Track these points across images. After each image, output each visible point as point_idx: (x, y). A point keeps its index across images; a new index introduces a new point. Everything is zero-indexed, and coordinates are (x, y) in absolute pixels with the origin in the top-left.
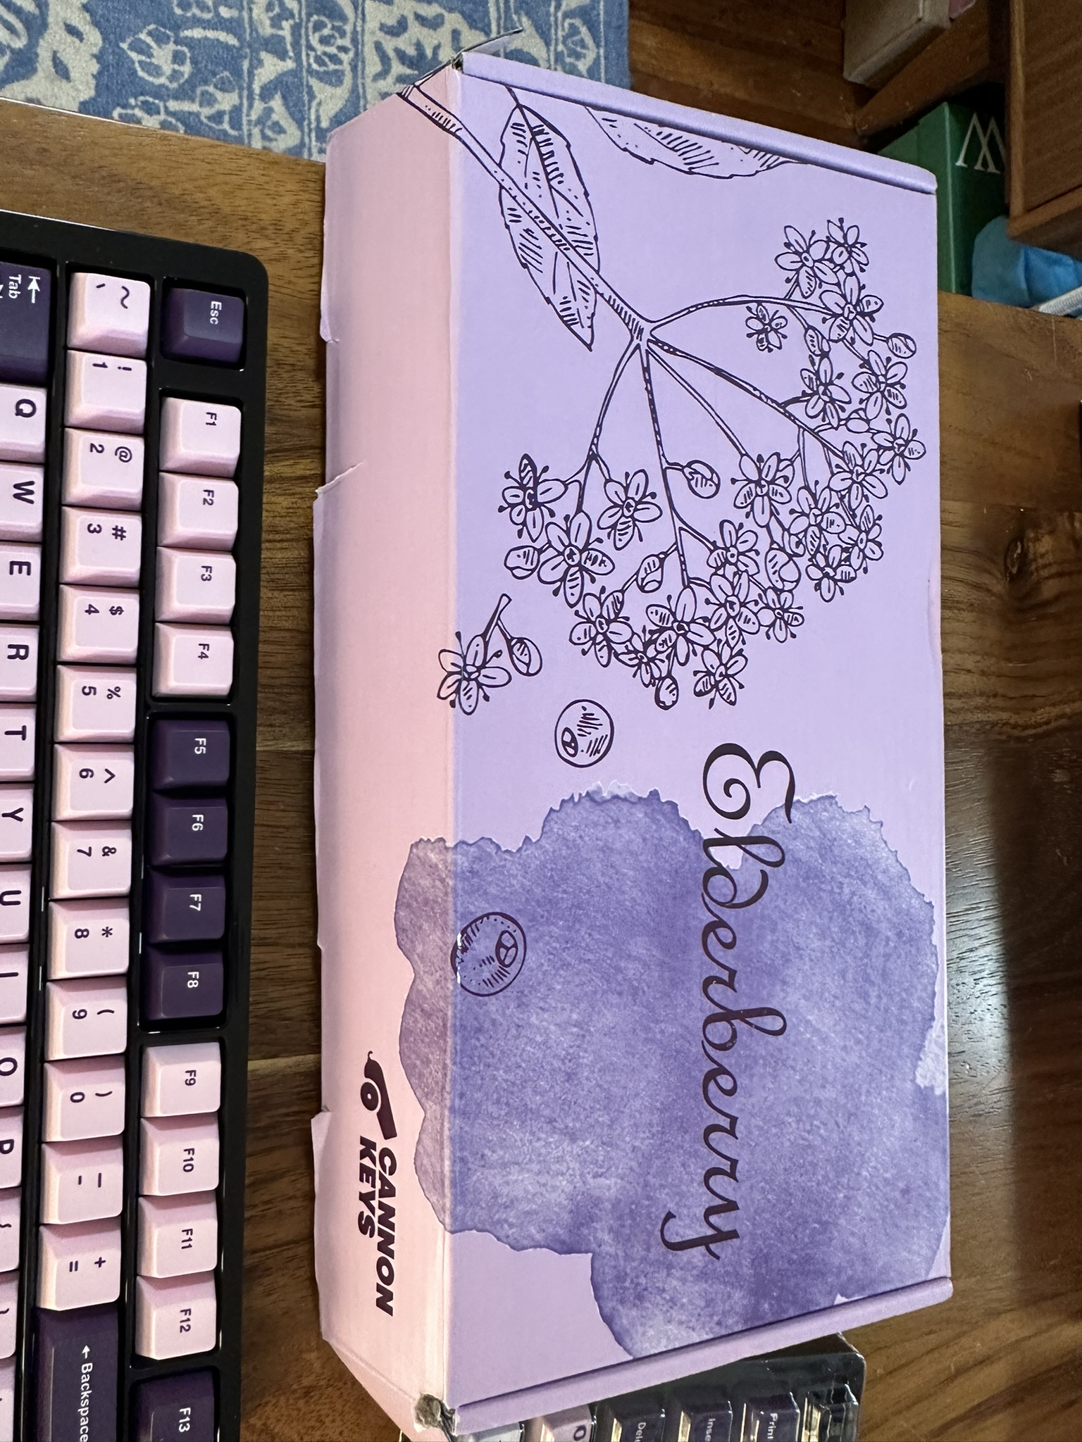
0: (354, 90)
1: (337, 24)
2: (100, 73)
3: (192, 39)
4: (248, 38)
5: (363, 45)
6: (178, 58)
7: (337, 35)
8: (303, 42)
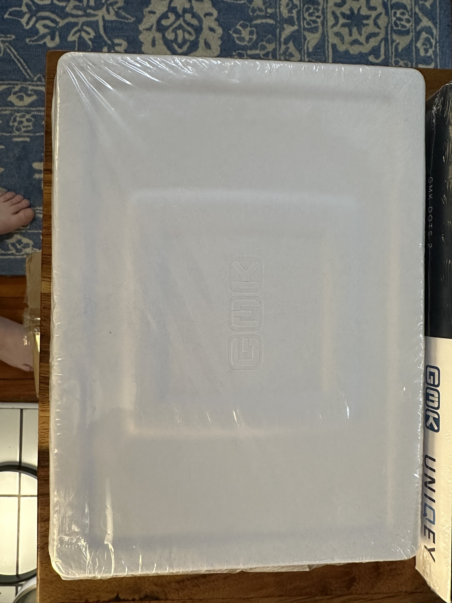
0: (323, 33)
1: (316, 7)
2: (222, 44)
3: (257, 24)
4: (278, 19)
5: (327, 14)
6: (251, 33)
7: (315, 11)
8: (301, 17)
